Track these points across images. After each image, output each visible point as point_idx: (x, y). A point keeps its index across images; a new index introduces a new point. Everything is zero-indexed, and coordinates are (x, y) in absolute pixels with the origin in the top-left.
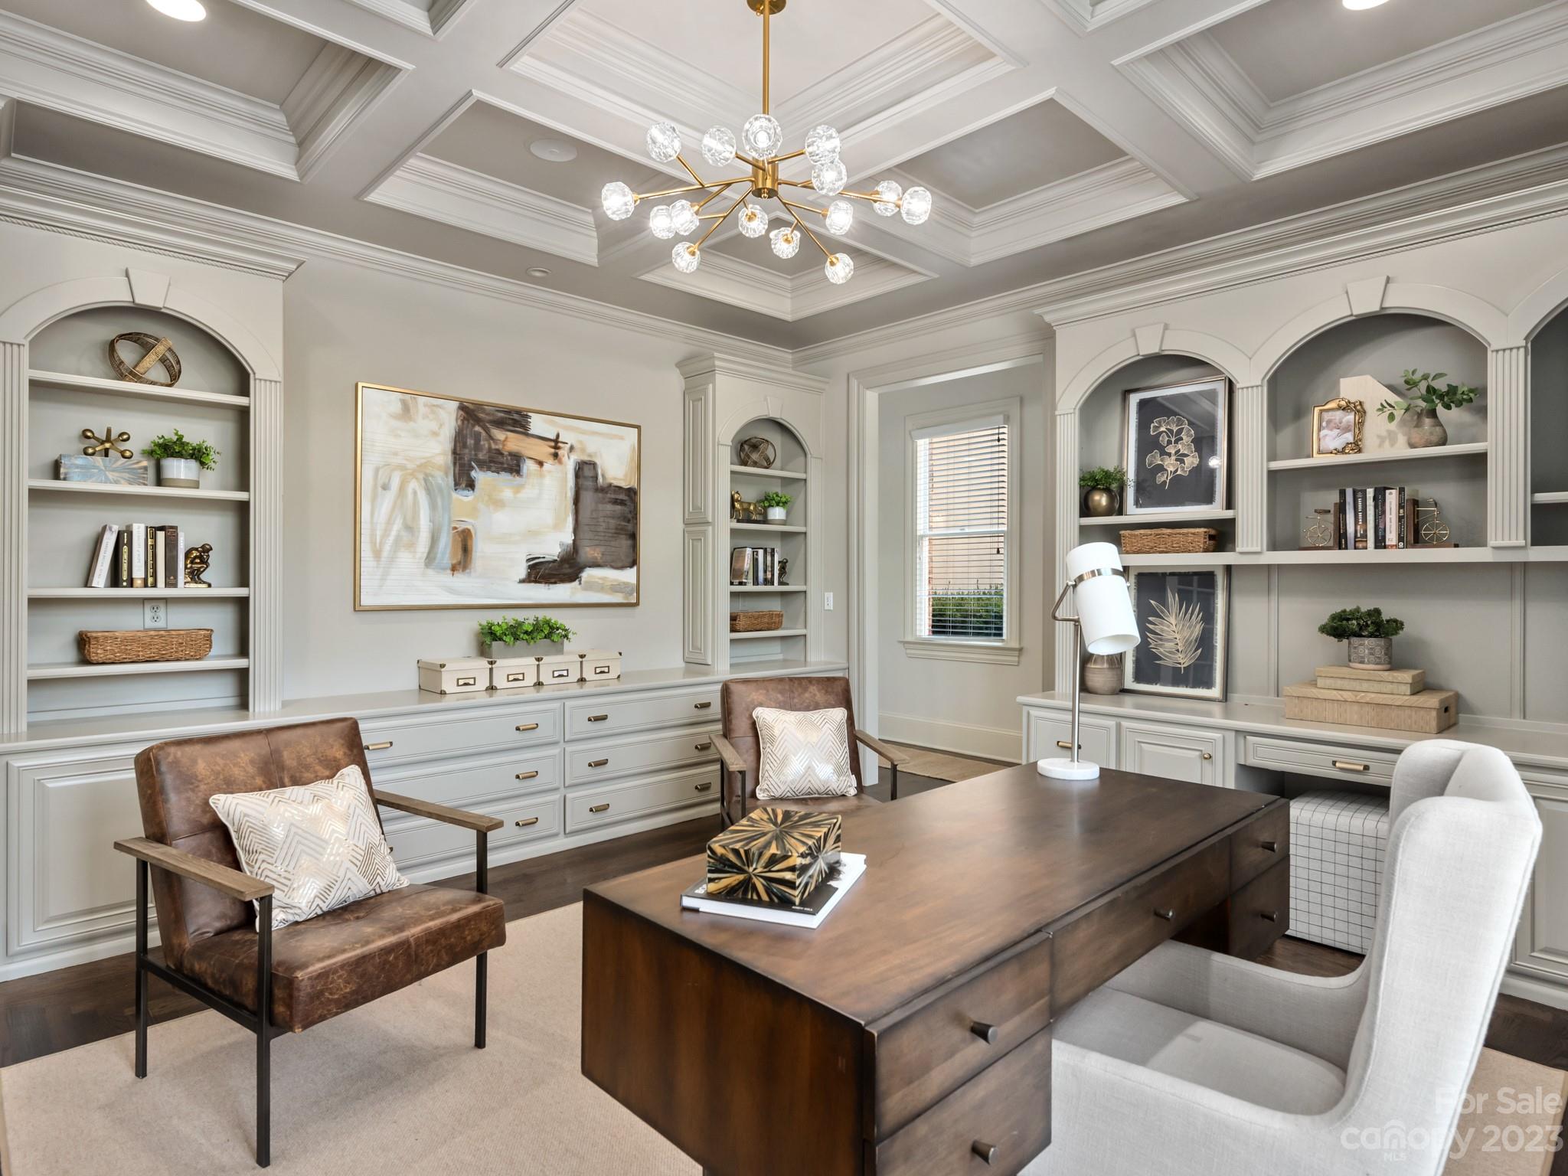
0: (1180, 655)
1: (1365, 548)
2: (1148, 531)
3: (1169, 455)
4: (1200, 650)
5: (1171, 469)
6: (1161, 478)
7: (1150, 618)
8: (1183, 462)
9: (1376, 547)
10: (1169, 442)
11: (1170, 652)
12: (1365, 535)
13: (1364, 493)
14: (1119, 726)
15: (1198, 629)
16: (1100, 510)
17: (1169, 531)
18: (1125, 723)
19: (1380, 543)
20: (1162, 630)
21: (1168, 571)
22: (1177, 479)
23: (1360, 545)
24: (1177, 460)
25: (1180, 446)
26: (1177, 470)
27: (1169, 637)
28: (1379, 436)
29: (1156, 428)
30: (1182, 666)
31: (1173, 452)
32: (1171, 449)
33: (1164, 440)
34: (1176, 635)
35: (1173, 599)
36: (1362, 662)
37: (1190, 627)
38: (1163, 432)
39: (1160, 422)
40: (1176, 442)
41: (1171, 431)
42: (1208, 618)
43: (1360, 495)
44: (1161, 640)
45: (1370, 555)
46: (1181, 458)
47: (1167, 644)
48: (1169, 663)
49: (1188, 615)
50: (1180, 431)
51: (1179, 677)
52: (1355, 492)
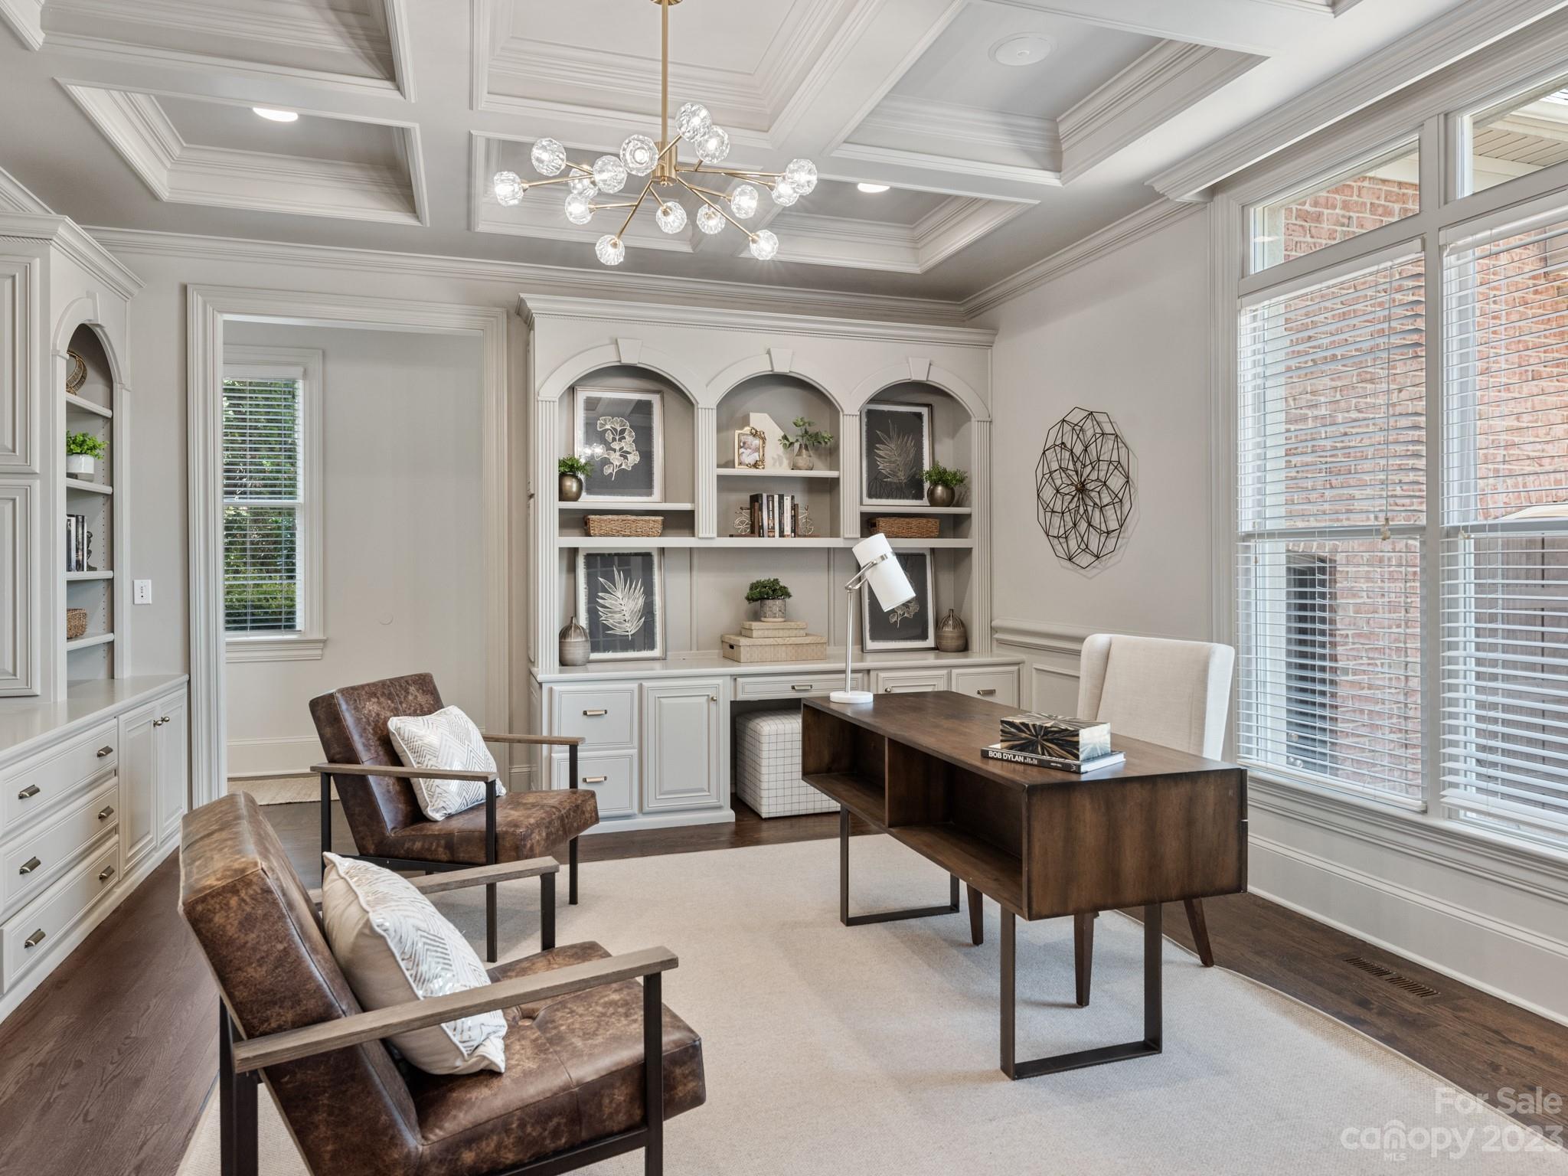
0: (627, 624)
1: (774, 536)
2: (615, 517)
3: (615, 450)
4: (643, 619)
5: (617, 463)
6: (608, 470)
7: (600, 594)
8: (626, 458)
9: (780, 536)
10: (614, 439)
11: (620, 623)
12: (773, 528)
13: (773, 497)
14: (641, 686)
15: (641, 601)
16: (570, 495)
17: (634, 517)
18: (646, 684)
19: (782, 535)
20: (612, 604)
21: (613, 552)
22: (622, 472)
23: (771, 534)
24: (621, 456)
25: (623, 444)
26: (621, 465)
27: (618, 609)
28: (773, 458)
29: (603, 425)
30: (630, 634)
31: (618, 448)
32: (616, 446)
33: (609, 436)
34: (623, 608)
35: (618, 577)
36: (775, 617)
37: (634, 600)
38: (608, 429)
39: (605, 420)
40: (620, 440)
41: (615, 430)
42: (649, 592)
43: (770, 499)
44: (610, 612)
45: (776, 542)
46: (624, 455)
47: (617, 616)
48: (618, 632)
49: (632, 590)
50: (623, 431)
51: (626, 644)
52: (768, 497)
